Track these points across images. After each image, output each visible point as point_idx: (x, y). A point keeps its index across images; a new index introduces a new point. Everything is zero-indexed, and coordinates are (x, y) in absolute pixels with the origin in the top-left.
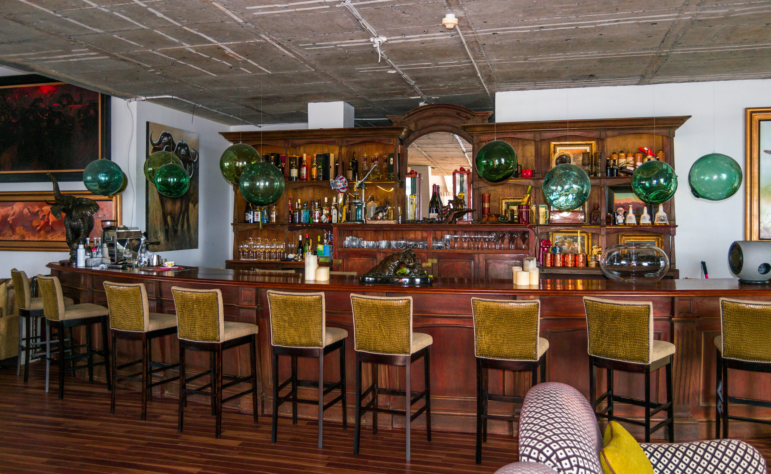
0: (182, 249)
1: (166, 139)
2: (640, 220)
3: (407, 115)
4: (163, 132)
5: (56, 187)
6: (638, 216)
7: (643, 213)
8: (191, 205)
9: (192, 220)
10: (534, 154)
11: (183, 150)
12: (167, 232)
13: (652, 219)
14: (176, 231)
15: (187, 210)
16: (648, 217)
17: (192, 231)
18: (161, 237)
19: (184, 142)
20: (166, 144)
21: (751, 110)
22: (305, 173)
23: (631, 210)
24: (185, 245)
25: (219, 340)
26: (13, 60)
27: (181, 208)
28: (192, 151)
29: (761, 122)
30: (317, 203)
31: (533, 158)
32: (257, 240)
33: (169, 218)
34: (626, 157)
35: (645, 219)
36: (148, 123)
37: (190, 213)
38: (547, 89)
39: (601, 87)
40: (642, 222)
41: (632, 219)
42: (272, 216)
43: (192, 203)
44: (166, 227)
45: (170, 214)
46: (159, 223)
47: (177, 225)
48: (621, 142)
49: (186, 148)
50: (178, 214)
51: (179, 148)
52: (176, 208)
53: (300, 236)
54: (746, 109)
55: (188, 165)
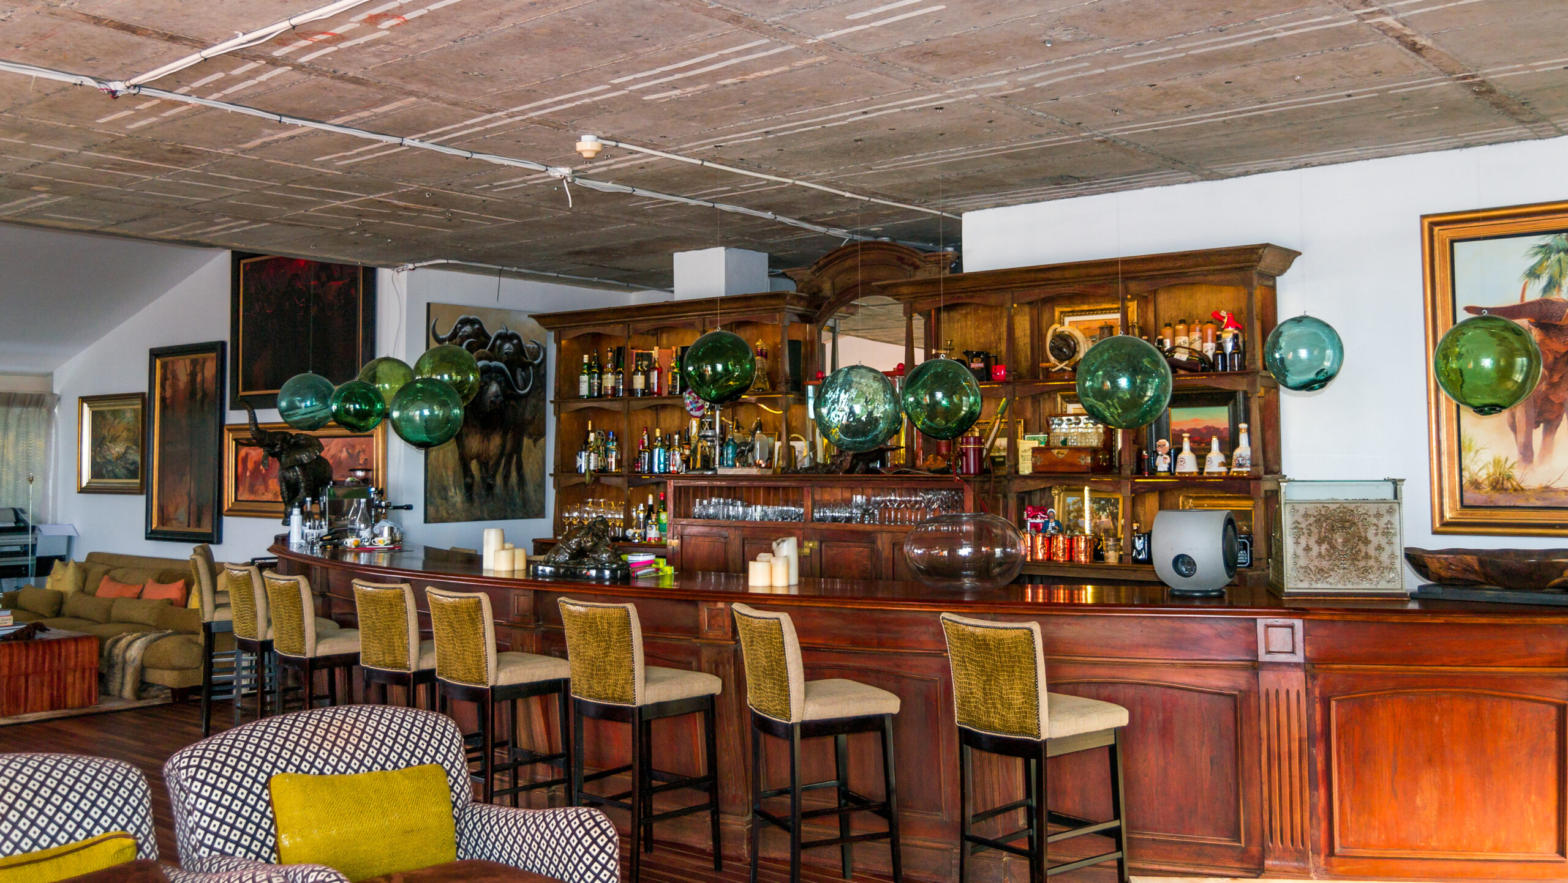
0: (505, 518)
1: (467, 329)
2: (1204, 464)
3: (815, 267)
4: (462, 317)
5: (253, 417)
6: (1201, 457)
7: (1209, 450)
8: (527, 442)
9: (529, 469)
10: (1028, 332)
11: (507, 346)
12: (469, 488)
13: (1228, 463)
14: (490, 488)
15: (518, 448)
16: (1221, 458)
17: (530, 488)
18: (457, 497)
19: (510, 332)
20: (468, 337)
21: (1430, 220)
22: (656, 382)
23: (1186, 445)
24: (513, 511)
25: (305, 654)
26: (176, 237)
27: (503, 446)
28: (531, 345)
29: (1456, 244)
30: (677, 437)
31: (1028, 340)
32: (599, 504)
33: (474, 466)
34: (1188, 333)
35: (1215, 462)
36: (429, 305)
37: (524, 454)
38: (1043, 200)
39: (1146, 190)
40: (1209, 468)
41: (1188, 463)
42: (609, 460)
43: (530, 436)
44: (469, 480)
45: (478, 457)
46: (450, 473)
47: (494, 477)
48: (1183, 300)
49: (515, 341)
50: (495, 458)
51: (498, 342)
52: (492, 447)
53: (651, 497)
54: (1423, 217)
55: (519, 371)
